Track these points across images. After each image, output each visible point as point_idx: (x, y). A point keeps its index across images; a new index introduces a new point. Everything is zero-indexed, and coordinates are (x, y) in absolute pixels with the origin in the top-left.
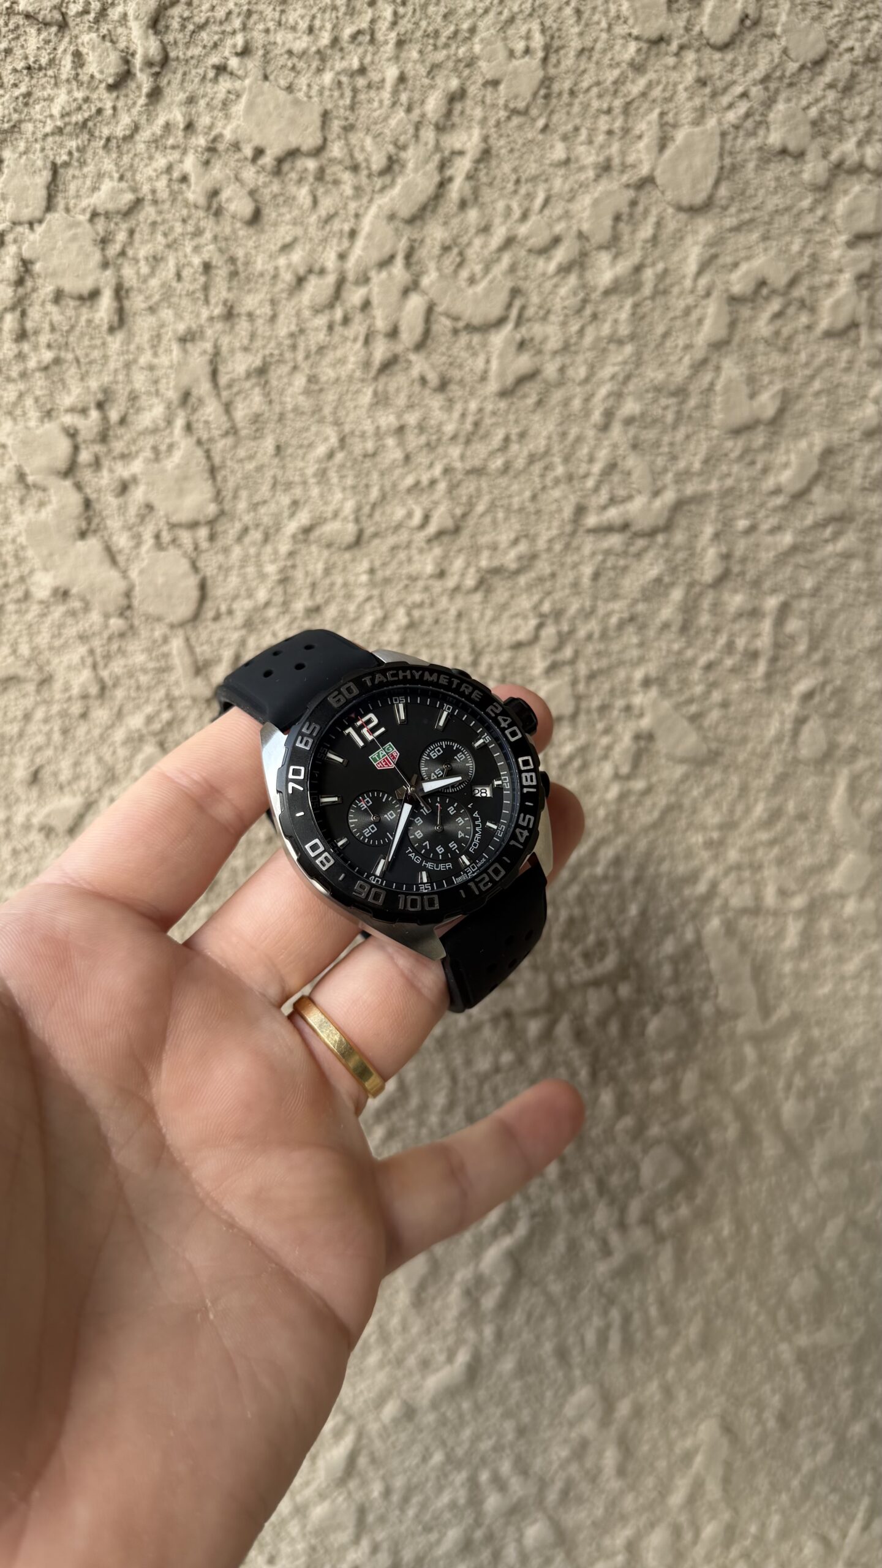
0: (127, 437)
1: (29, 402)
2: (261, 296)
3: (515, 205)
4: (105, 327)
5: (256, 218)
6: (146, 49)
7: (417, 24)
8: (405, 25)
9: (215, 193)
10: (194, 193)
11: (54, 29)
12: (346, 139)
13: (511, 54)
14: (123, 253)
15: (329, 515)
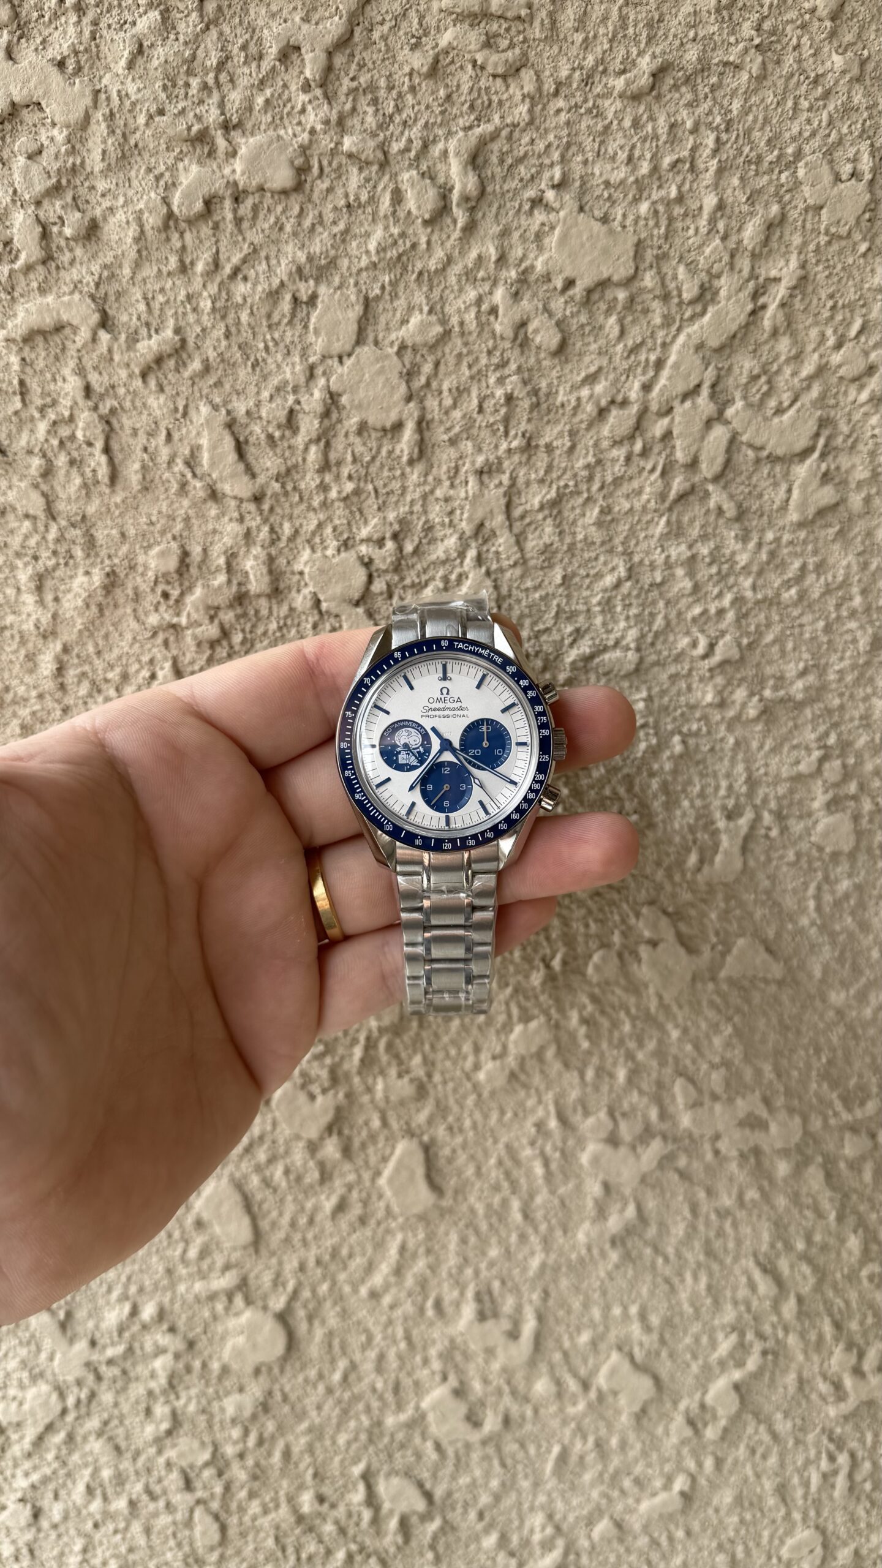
0: (419, 567)
1: (328, 530)
2: (559, 428)
3: (829, 332)
4: (405, 459)
5: (561, 350)
6: (464, 186)
7: (740, 151)
8: (728, 152)
9: (523, 324)
10: (502, 326)
11: (375, 168)
12: (659, 268)
13: (838, 179)
14: (428, 384)
15: (611, 643)
